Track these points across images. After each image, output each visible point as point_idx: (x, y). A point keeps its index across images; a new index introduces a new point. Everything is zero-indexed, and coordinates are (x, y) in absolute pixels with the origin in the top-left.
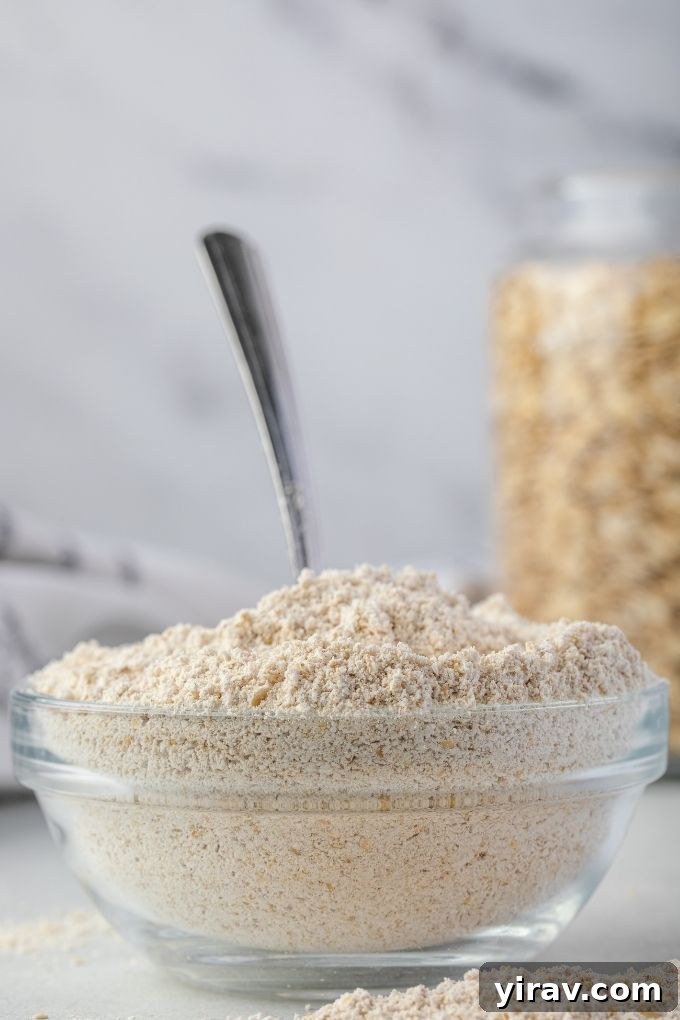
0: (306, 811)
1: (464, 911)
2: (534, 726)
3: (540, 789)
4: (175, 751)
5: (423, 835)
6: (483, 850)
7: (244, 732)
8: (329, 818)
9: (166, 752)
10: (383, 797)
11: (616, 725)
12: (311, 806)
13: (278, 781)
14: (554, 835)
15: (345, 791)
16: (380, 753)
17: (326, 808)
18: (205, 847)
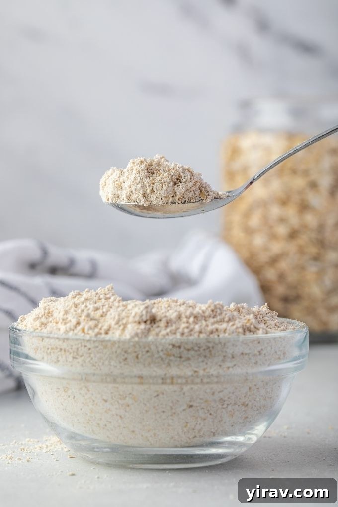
0: (107, 382)
1: (186, 431)
2: (213, 347)
3: (217, 377)
4: (54, 353)
5: (161, 396)
6: (191, 404)
7: (80, 345)
8: (117, 385)
9: (50, 353)
10: (141, 377)
11: (260, 349)
12: (109, 380)
13: (94, 368)
14: (229, 398)
15: (123, 374)
16: (137, 357)
17: (115, 381)
18: (69, 397)
